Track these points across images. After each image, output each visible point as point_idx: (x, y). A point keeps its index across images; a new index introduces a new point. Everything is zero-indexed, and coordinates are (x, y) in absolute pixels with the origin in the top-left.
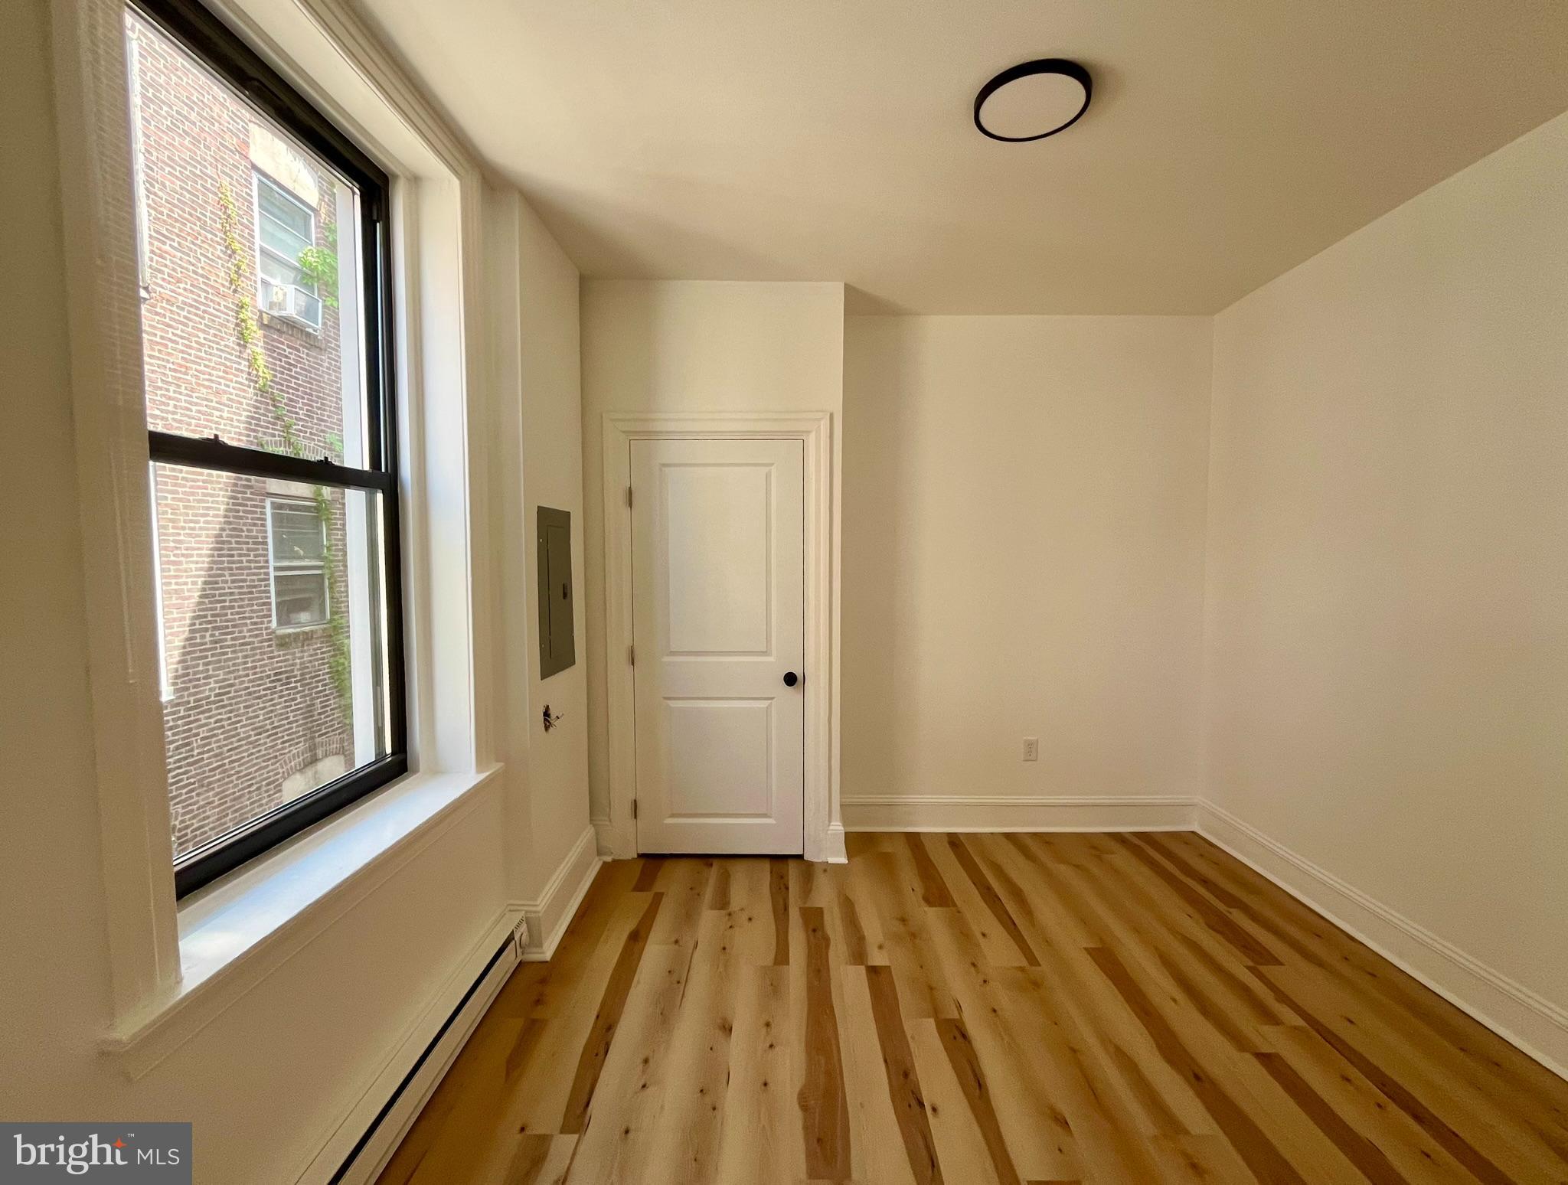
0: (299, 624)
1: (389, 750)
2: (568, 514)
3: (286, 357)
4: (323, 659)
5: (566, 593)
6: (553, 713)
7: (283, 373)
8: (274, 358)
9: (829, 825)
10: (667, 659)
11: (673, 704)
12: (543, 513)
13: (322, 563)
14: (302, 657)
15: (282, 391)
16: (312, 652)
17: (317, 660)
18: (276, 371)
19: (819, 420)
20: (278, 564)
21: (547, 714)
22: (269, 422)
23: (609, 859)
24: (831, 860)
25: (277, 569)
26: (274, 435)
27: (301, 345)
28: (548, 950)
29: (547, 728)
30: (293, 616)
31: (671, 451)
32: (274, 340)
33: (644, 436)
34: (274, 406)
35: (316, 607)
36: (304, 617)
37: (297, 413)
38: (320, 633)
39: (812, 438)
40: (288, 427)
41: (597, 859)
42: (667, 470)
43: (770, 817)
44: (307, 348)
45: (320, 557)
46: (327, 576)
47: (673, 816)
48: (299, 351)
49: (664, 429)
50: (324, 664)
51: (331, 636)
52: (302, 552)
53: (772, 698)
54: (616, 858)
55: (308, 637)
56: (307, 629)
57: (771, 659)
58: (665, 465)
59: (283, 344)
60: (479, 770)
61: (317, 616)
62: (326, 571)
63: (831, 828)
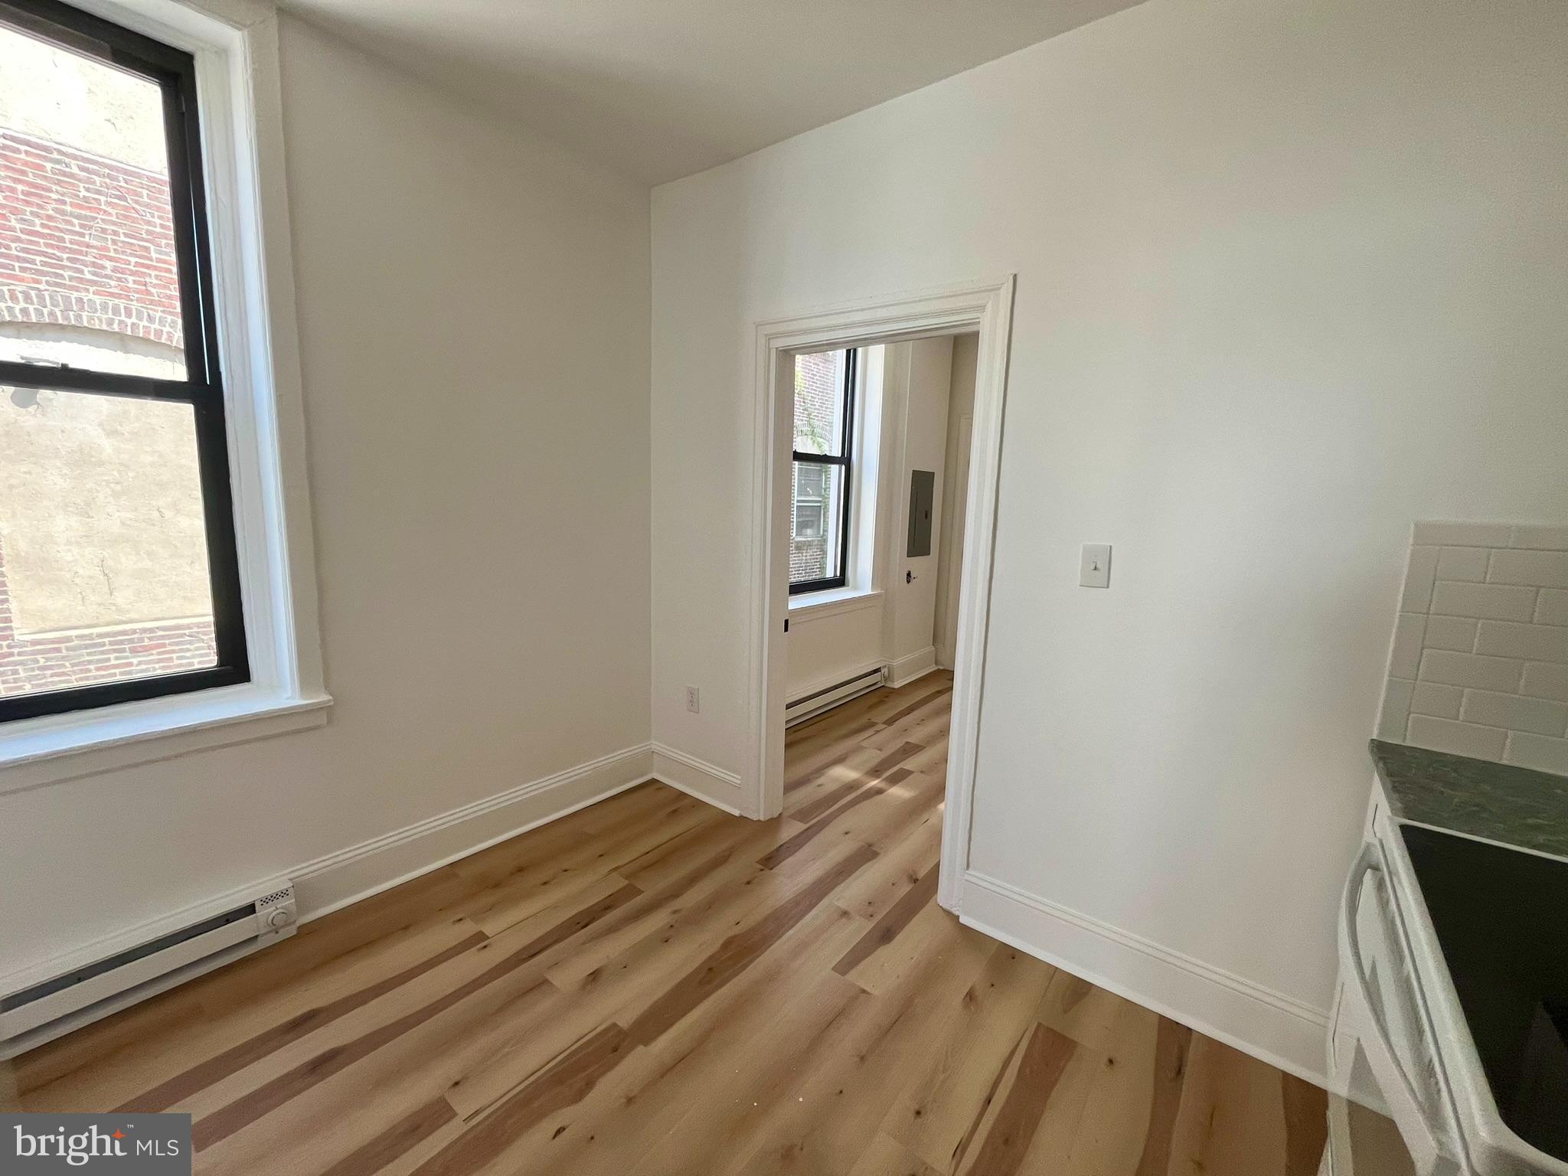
0: (806, 536)
1: (838, 575)
2: (934, 473)
3: (812, 370)
4: (817, 559)
5: (928, 515)
6: (912, 575)
7: (809, 381)
8: (806, 372)
12: (916, 474)
13: (821, 499)
14: (806, 556)
15: (808, 392)
16: (811, 554)
17: (814, 559)
18: (805, 380)
20: (799, 499)
21: (909, 575)
22: (800, 413)
25: (798, 501)
26: (802, 420)
27: (820, 361)
28: (897, 685)
29: (908, 582)
30: (804, 531)
32: (807, 361)
34: (804, 402)
35: (815, 526)
36: (809, 531)
37: (815, 405)
38: (816, 543)
40: (809, 415)
41: (934, 665)
44: (823, 363)
45: (820, 495)
46: (822, 508)
48: (818, 365)
50: (817, 562)
51: (822, 545)
52: (811, 492)
54: (946, 668)
55: (809, 544)
56: (809, 539)
59: (810, 362)
60: (872, 589)
61: (816, 531)
62: (822, 504)
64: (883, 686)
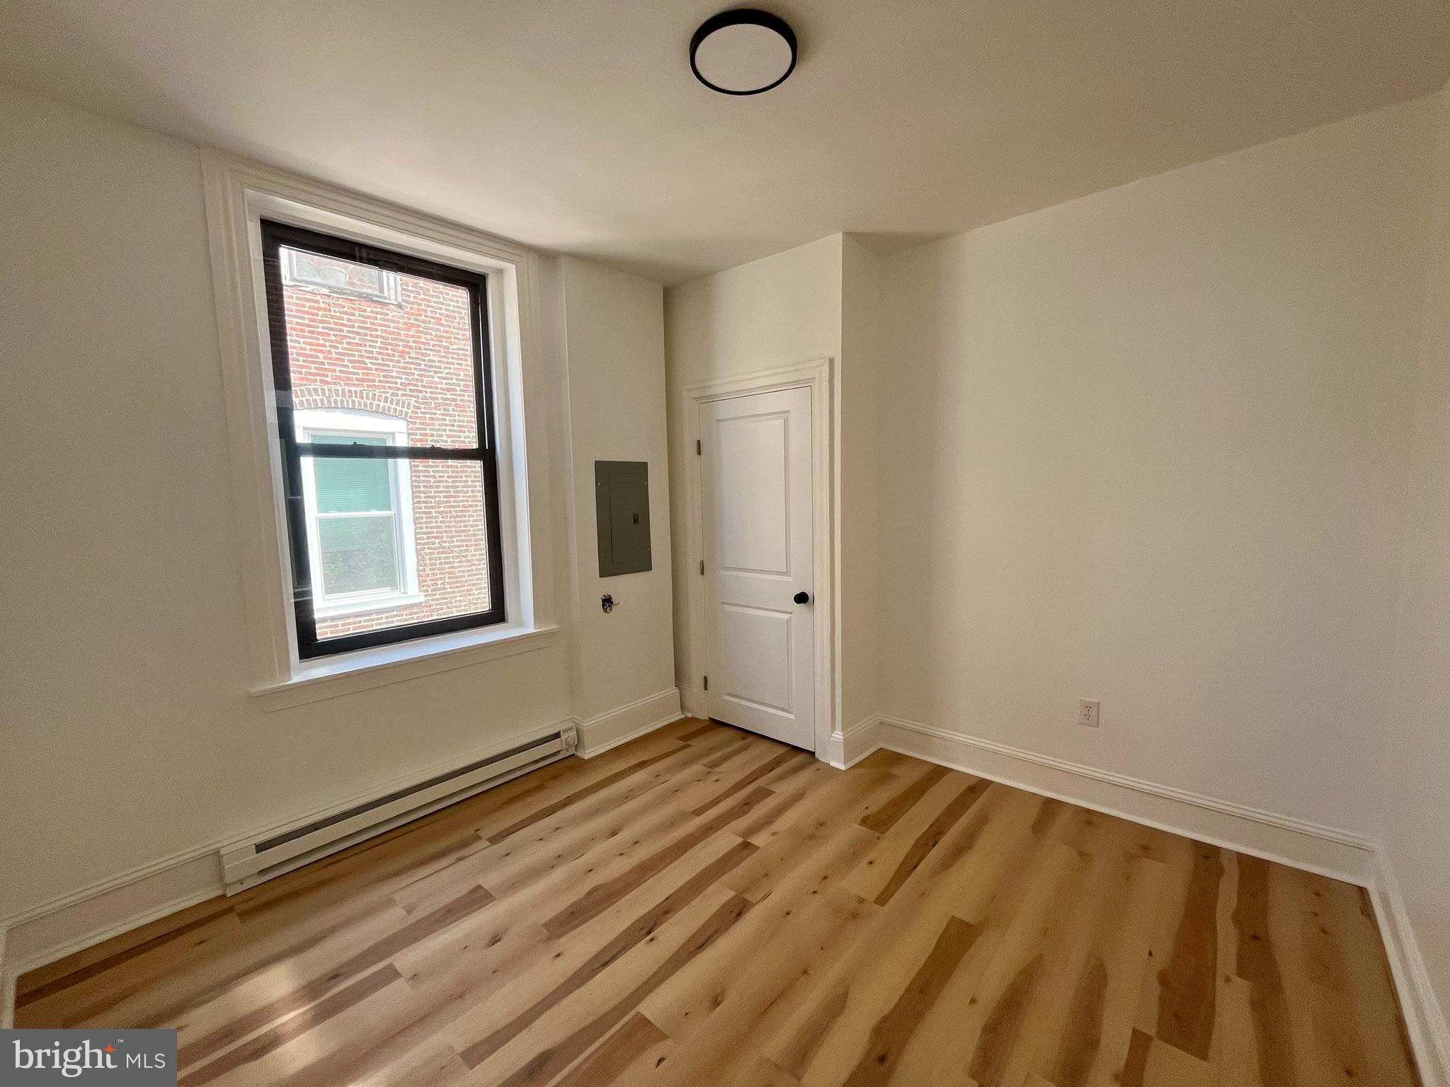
2: (647, 463)
6: (615, 601)
9: (832, 733)
10: (723, 572)
11: (728, 608)
12: (601, 466)
19: (822, 366)
21: (607, 600)
23: (690, 715)
24: (833, 764)
28: (588, 754)
31: (724, 409)
33: (708, 399)
39: (816, 386)
41: (679, 712)
42: (721, 423)
43: (790, 713)
47: (730, 695)
49: (721, 392)
53: (791, 613)
54: (694, 716)
57: (790, 579)
58: (720, 421)
63: (833, 735)
64: (574, 755)
